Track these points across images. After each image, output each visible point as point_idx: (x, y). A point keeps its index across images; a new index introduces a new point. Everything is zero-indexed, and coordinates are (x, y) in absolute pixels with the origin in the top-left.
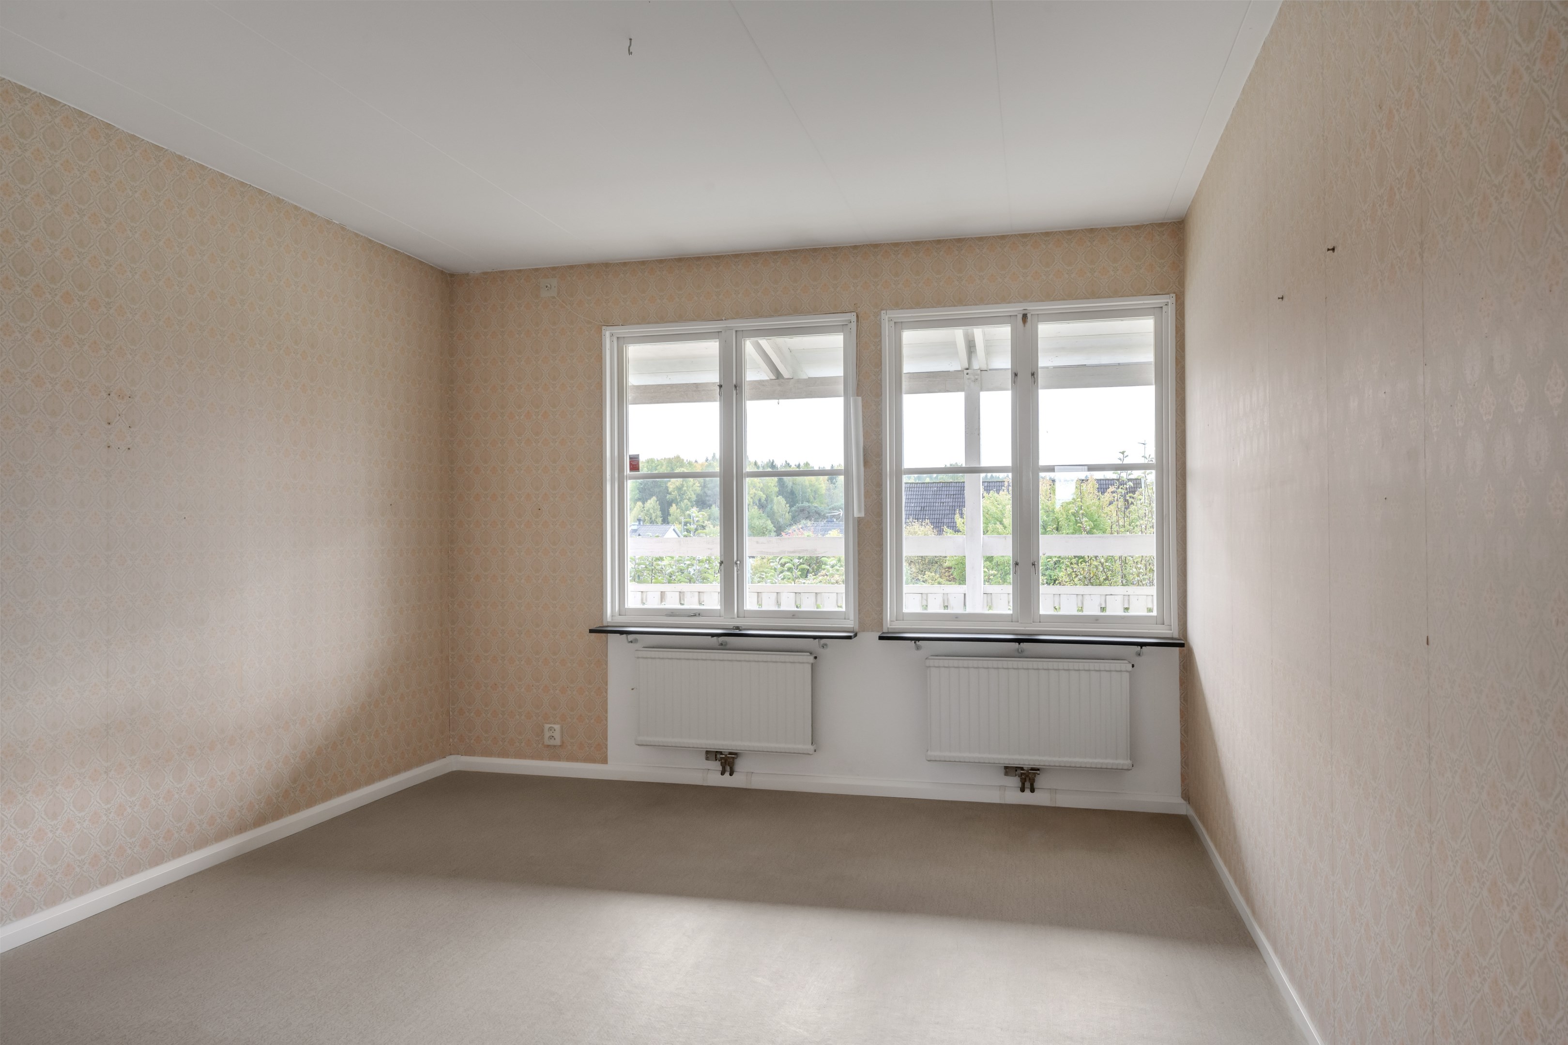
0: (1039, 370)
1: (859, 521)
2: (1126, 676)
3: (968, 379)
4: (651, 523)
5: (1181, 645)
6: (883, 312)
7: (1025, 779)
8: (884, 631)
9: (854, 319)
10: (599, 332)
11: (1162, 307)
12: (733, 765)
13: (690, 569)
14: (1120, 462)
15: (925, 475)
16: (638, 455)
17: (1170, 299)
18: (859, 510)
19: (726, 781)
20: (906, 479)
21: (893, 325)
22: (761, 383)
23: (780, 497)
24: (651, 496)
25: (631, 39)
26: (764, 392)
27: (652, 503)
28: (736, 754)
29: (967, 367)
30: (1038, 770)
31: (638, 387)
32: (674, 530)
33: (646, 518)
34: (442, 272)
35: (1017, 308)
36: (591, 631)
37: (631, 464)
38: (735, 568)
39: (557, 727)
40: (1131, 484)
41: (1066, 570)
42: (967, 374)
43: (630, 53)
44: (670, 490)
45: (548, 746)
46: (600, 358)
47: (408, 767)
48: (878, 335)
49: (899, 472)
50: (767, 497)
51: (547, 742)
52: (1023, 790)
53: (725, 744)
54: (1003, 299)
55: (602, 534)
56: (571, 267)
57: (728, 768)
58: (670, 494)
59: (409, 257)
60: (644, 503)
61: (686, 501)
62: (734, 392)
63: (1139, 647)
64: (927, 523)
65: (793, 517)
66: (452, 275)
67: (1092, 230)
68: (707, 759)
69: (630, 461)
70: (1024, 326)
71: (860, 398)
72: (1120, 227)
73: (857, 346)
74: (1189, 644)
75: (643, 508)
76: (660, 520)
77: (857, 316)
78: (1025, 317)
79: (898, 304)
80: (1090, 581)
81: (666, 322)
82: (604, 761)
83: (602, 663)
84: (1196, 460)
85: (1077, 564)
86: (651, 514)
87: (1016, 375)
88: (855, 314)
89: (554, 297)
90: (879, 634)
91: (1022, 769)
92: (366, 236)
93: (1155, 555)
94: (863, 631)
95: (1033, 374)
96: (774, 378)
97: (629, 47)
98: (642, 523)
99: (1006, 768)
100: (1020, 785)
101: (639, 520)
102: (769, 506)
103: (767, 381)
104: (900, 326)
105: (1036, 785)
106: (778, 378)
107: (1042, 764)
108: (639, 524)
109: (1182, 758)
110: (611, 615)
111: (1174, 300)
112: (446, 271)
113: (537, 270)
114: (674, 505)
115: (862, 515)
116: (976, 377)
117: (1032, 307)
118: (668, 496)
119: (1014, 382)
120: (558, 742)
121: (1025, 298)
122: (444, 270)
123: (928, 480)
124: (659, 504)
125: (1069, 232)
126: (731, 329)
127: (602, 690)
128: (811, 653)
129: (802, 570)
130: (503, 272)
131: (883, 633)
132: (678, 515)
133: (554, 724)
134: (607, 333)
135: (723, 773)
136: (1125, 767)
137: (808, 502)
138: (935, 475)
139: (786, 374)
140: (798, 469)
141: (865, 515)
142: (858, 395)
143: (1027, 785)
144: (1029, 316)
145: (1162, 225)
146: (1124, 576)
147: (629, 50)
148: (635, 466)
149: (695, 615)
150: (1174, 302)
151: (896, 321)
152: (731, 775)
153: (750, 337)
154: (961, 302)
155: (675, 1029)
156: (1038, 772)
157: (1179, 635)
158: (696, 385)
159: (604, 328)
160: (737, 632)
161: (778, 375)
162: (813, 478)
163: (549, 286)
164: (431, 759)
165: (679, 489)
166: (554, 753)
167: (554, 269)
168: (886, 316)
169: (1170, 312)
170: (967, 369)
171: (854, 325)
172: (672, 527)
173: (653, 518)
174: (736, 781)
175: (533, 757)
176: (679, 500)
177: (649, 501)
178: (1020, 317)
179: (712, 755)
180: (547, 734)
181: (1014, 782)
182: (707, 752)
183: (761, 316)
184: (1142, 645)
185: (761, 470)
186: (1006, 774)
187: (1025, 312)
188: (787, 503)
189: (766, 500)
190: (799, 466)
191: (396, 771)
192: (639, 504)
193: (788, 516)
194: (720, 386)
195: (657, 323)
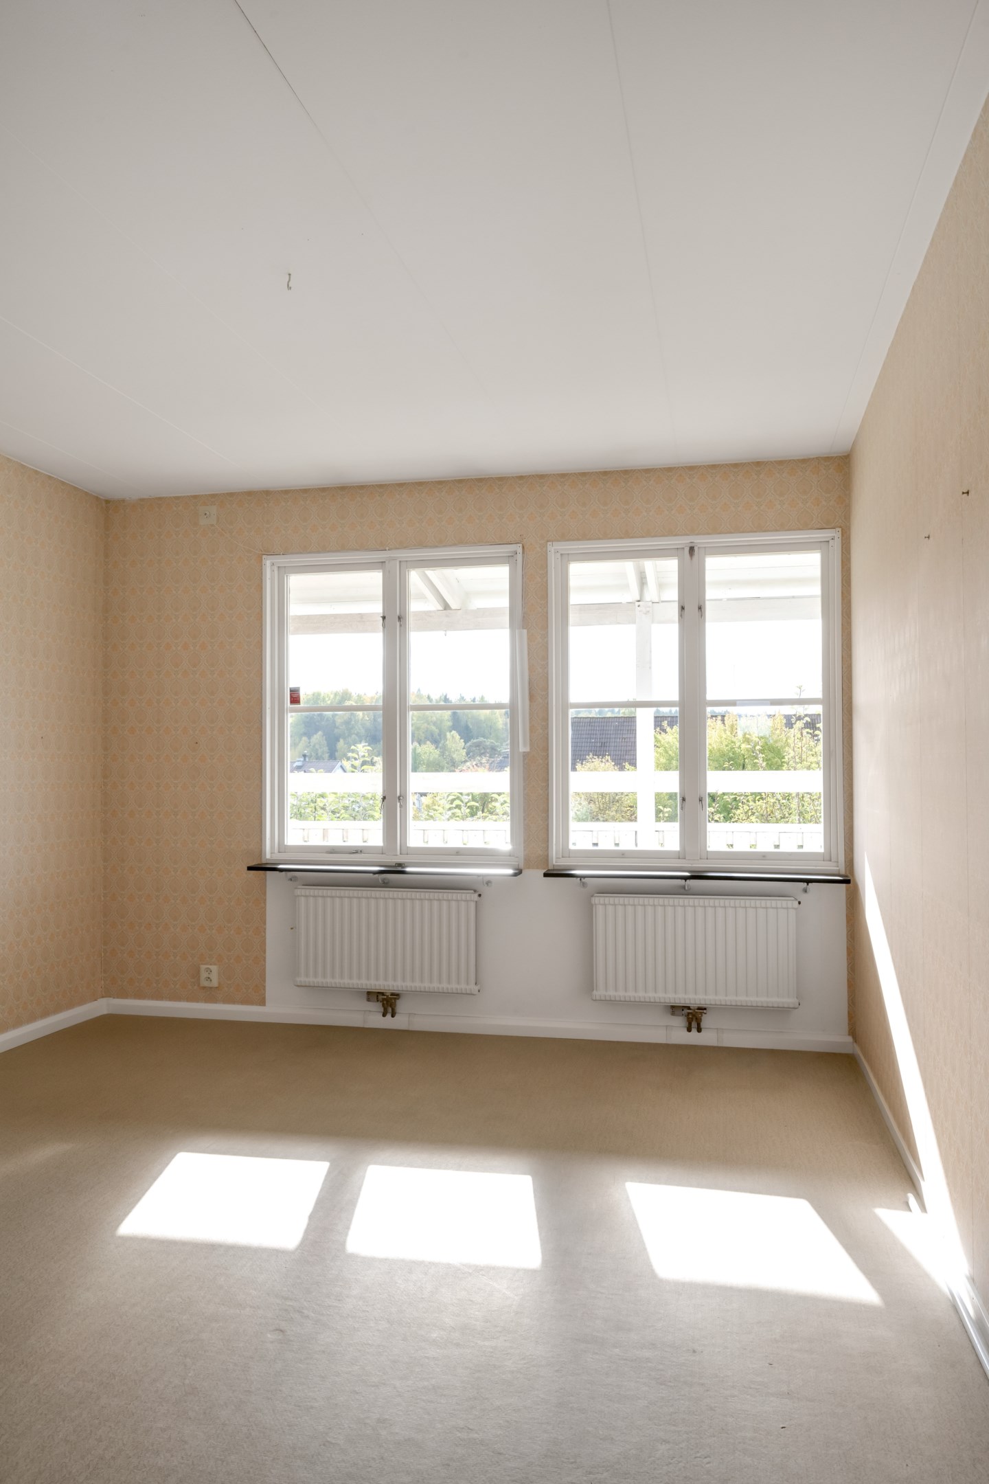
0: (707, 603)
1: (525, 755)
2: (792, 913)
3: (640, 611)
4: (317, 759)
5: (847, 882)
6: (549, 543)
7: (692, 1018)
8: (550, 868)
9: (520, 550)
10: (260, 561)
11: (828, 541)
12: (395, 1006)
13: (354, 806)
14: (797, 697)
15: (606, 709)
16: (299, 688)
17: (836, 534)
18: (525, 745)
19: (388, 1023)
20: (572, 713)
21: (559, 557)
22: (428, 613)
23: (454, 732)
24: (316, 731)
25: (290, 275)
26: (428, 622)
27: (318, 737)
28: (398, 995)
29: (639, 599)
30: (705, 1009)
31: (300, 618)
32: (341, 767)
33: (313, 754)
34: (97, 498)
35: (684, 541)
36: (250, 868)
37: (291, 697)
38: (398, 804)
39: (214, 968)
40: (808, 719)
41: (743, 807)
42: (639, 606)
43: (289, 288)
44: (337, 725)
45: (204, 988)
46: (260, 588)
47: (58, 1009)
48: (544, 566)
49: (566, 706)
50: (440, 731)
51: (205, 983)
52: (689, 1030)
53: (387, 984)
54: (671, 533)
55: (261, 769)
56: (231, 494)
57: (390, 1010)
58: (337, 728)
59: (63, 483)
60: (309, 738)
61: (353, 736)
62: (398, 624)
63: (806, 884)
64: (608, 761)
65: (468, 754)
66: (107, 502)
67: (758, 464)
68: (368, 1000)
69: (291, 694)
70: (691, 559)
71: (525, 631)
72: (786, 461)
73: (523, 578)
74: (854, 880)
75: (309, 743)
76: (327, 756)
77: (523, 548)
78: (692, 549)
79: (564, 537)
80: (766, 818)
81: (329, 552)
82: (262, 1002)
83: (261, 901)
84: (863, 694)
85: (754, 801)
86: (317, 750)
87: (683, 608)
88: (521, 545)
89: (212, 525)
90: (544, 871)
91: (689, 1008)
92: (19, 461)
93: (822, 791)
94: (529, 868)
95: (700, 608)
96: (441, 608)
97: (288, 282)
98: (307, 759)
99: (673, 1007)
100: (686, 1024)
101: (305, 756)
102: (442, 742)
103: (434, 612)
104: (567, 558)
105: (703, 1025)
106: (445, 609)
107: (708, 1002)
108: (305, 759)
109: (849, 996)
110: (269, 854)
111: (839, 534)
112: (101, 497)
113: (195, 497)
114: (341, 741)
115: (527, 749)
116: (648, 609)
117: (698, 540)
118: (336, 731)
119: (681, 616)
120: (215, 983)
121: (693, 532)
122: (99, 496)
123: (609, 715)
124: (326, 740)
125: (736, 465)
126: (394, 559)
127: (261, 930)
128: (475, 891)
129: (471, 807)
130: (160, 499)
131: (548, 870)
132: (346, 751)
133: (211, 965)
134: (267, 562)
135: (384, 1015)
136: (791, 1006)
137: (484, 737)
138: (617, 710)
139: (453, 605)
140: (472, 703)
141: (531, 749)
142: (523, 628)
143: (694, 1024)
144: (696, 549)
145: (827, 459)
146: (801, 814)
147: (288, 285)
148: (295, 699)
149: (357, 852)
150: (840, 536)
151: (562, 552)
152: (393, 1016)
153: (414, 567)
154: (627, 535)
155: (328, 1262)
156: (705, 1011)
157: (846, 872)
158: (361, 616)
159: (264, 557)
160: (400, 869)
161: (446, 607)
162: (488, 712)
163: (208, 513)
164: (82, 1002)
165: (348, 723)
166: (210, 994)
167: (213, 496)
168: (554, 549)
169: (837, 545)
170: (639, 601)
171: (519, 557)
172: (339, 764)
173: (320, 754)
174: (398, 1022)
175: (188, 1000)
176: (347, 735)
177: (315, 736)
178: (687, 550)
179: (373, 996)
180: (204, 975)
181: (679, 1022)
182: (369, 993)
183: (426, 547)
184: (808, 881)
185: (434, 703)
186: (673, 1014)
187: (692, 545)
188: (461, 739)
189: (439, 735)
190: (474, 700)
191: (46, 1014)
192: (304, 738)
193: (464, 752)
194: (384, 618)
195: (318, 552)
